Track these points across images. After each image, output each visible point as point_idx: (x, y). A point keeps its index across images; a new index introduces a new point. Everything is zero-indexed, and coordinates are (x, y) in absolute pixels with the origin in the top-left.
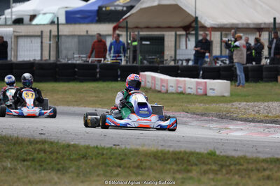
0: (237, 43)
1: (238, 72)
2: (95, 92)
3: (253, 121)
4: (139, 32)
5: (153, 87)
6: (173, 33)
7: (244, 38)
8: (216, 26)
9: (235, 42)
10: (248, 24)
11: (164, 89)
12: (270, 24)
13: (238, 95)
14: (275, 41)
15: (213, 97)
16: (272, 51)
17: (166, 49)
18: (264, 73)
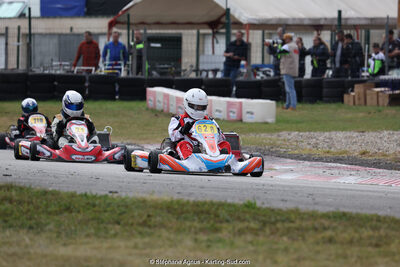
0: (285, 47)
1: (287, 89)
3: (308, 158)
4: (145, 30)
5: (166, 110)
6: (195, 32)
7: (295, 39)
8: (255, 22)
9: (283, 44)
10: (303, 19)
12: (333, 19)
13: (288, 122)
15: (252, 123)
16: (338, 59)
17: (184, 54)
18: (325, 90)
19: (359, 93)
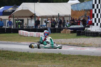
0: (48, 21)
2: (5, 37)
4: (18, 18)
5: (23, 35)
6: (27, 18)
8: (40, 16)
9: (47, 21)
10: (50, 15)
11: (26, 36)
14: (59, 20)
16: (58, 23)
18: (56, 30)
19: (64, 31)
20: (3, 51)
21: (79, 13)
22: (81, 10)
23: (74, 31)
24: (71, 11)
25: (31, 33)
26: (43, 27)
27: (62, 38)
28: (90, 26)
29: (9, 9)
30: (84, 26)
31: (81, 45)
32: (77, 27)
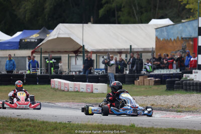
5: (59, 88)
6: (67, 55)
8: (95, 51)
10: (114, 49)
11: (66, 89)
12: (128, 49)
14: (131, 59)
15: (97, 94)
16: (130, 65)
18: (126, 79)
19: (141, 80)
20: (20, 120)
21: (171, 44)
22: (174, 40)
23: (161, 80)
24: (156, 42)
25: (75, 85)
26: (100, 73)
27: (137, 95)
28: (193, 71)
29: (32, 37)
30: (180, 71)
31: (176, 109)
32: (168, 72)
